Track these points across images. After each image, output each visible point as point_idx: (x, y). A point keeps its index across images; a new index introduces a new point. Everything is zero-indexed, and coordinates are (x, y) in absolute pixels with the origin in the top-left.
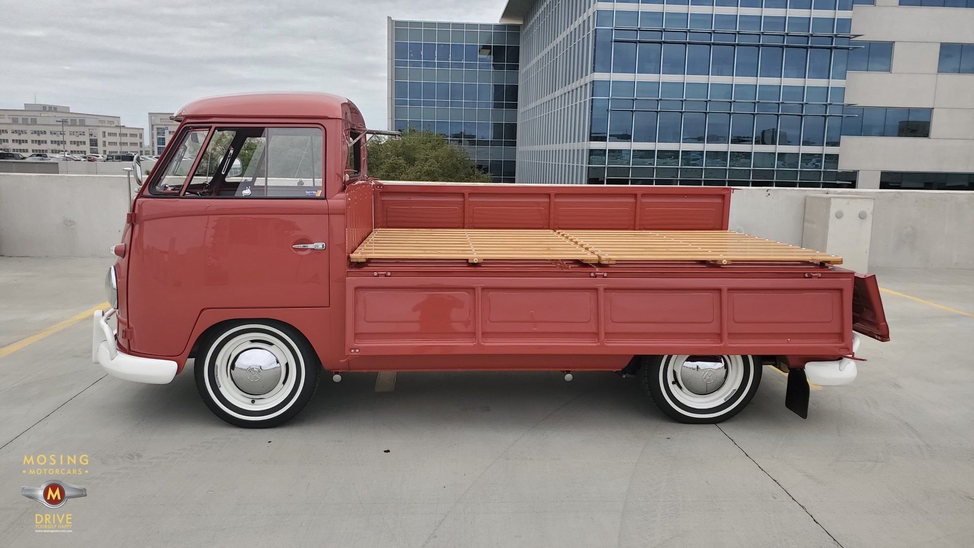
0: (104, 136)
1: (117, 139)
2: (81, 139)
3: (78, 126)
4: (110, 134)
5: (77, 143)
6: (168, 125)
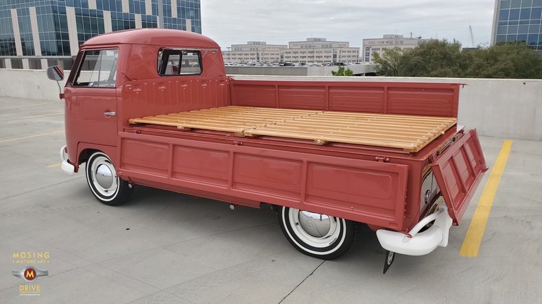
0: (340, 53)
1: (347, 54)
2: (329, 54)
3: (329, 48)
4: (343, 52)
5: (328, 57)
6: (372, 45)
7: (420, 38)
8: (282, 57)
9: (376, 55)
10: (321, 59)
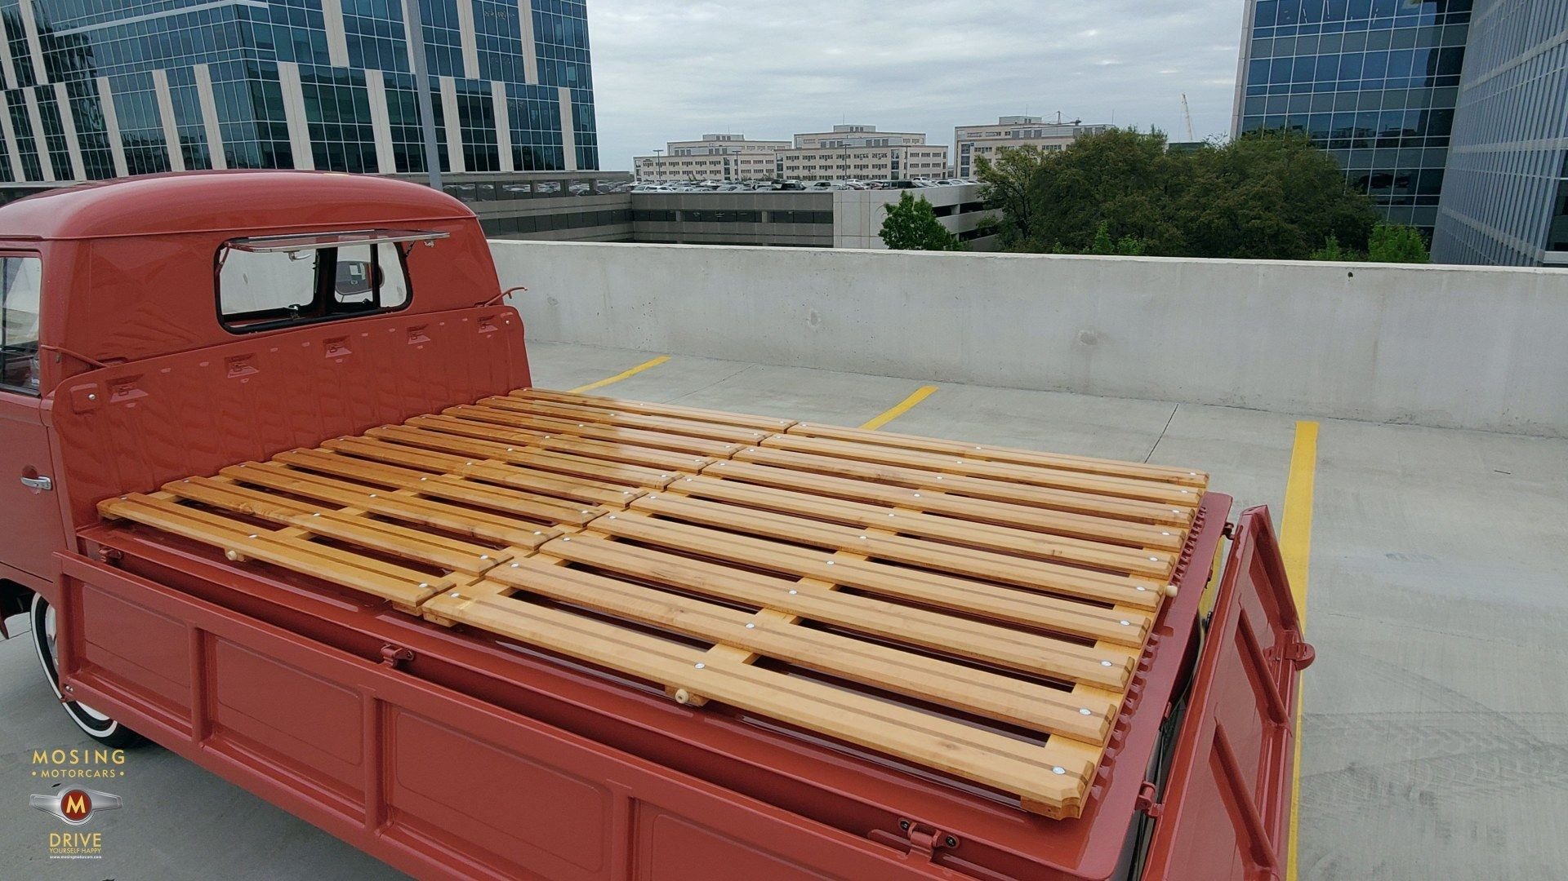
0: (906, 157)
1: (920, 160)
2: (883, 161)
3: (882, 147)
4: (912, 155)
5: (880, 167)
6: (974, 140)
7: (1078, 122)
8: (780, 167)
9: (982, 164)
10: (864, 172)
